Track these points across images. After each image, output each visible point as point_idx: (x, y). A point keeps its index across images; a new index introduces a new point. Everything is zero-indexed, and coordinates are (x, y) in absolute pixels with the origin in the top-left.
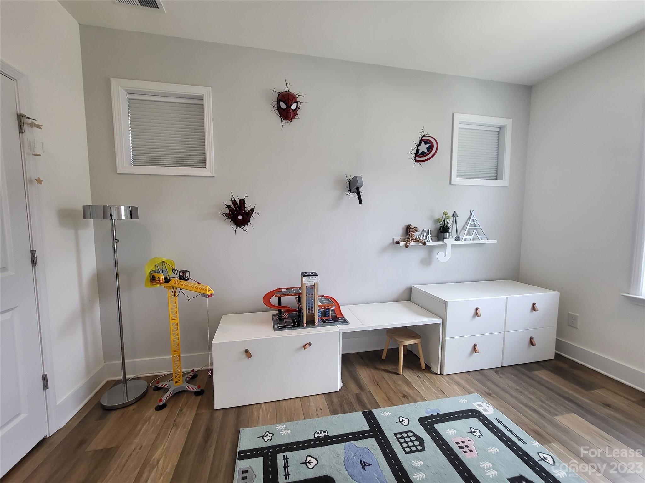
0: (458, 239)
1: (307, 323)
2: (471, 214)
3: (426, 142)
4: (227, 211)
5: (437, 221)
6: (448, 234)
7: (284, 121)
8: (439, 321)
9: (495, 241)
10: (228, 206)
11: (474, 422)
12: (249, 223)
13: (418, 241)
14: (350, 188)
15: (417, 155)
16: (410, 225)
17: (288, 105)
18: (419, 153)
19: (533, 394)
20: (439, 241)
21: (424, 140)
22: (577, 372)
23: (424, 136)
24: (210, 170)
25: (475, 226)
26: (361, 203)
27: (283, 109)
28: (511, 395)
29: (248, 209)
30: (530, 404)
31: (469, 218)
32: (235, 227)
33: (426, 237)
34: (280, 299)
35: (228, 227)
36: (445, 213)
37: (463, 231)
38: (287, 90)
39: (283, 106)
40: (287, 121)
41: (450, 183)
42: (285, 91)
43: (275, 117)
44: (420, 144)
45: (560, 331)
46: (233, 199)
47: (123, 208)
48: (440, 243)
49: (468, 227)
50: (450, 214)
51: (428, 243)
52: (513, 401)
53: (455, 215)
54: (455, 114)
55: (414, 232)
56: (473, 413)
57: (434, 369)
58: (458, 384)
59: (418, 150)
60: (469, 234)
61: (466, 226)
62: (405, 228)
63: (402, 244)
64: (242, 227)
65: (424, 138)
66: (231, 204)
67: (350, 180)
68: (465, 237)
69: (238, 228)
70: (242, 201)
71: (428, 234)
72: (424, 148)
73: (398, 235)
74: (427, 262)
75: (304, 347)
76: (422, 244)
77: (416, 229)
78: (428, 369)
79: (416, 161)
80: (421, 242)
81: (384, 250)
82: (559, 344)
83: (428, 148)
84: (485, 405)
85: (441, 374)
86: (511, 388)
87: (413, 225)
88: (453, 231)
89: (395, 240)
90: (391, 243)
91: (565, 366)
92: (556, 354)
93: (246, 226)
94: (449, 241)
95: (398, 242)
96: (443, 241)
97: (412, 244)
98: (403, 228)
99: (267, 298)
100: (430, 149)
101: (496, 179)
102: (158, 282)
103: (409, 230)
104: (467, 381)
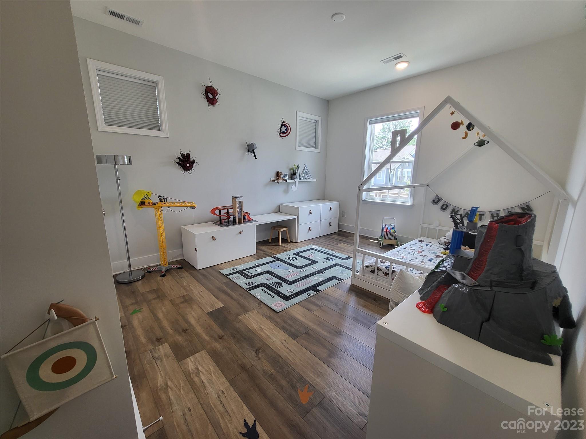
0: (300, 179)
1: (238, 222)
2: (305, 166)
3: (285, 126)
4: (178, 161)
5: (291, 169)
6: (296, 176)
7: (210, 105)
8: (296, 217)
9: (315, 180)
10: (179, 158)
11: (312, 251)
12: (192, 169)
13: (283, 180)
14: (248, 150)
15: (280, 133)
16: (278, 171)
17: (214, 96)
18: (282, 132)
19: (331, 241)
20: (292, 180)
21: (283, 125)
22: (345, 234)
23: (283, 122)
24: (165, 133)
25: (307, 172)
26: (256, 158)
27: (210, 98)
28: (324, 243)
29: (191, 160)
30: (330, 244)
31: (305, 168)
32: (184, 171)
33: (286, 178)
34: (220, 212)
35: (179, 171)
36: (295, 165)
37: (302, 175)
38: (211, 86)
39: (211, 96)
40: (212, 105)
41: (296, 149)
42: (209, 85)
43: (204, 102)
44: (282, 127)
45: (340, 220)
46: (181, 153)
47: (125, 157)
48: (293, 181)
49: (304, 173)
50: (296, 166)
51: (288, 181)
52: (324, 244)
53: (298, 166)
54: (297, 112)
55: (281, 175)
56: (311, 249)
57: (294, 241)
58: (304, 244)
59: (281, 130)
60: (304, 176)
61: (303, 172)
62: (276, 173)
63: (276, 181)
64: (188, 171)
65: (283, 123)
66: (180, 156)
67: (248, 145)
68: (303, 178)
69: (186, 172)
70: (188, 155)
71: (286, 176)
72: (284, 129)
73: (273, 177)
74: (286, 191)
75: (240, 233)
76: (285, 182)
77: (282, 174)
78: (291, 242)
79: (280, 136)
80: (285, 180)
81: (267, 185)
82: (340, 226)
83: (286, 130)
84: (315, 247)
85: (297, 242)
86: (323, 241)
87: (280, 172)
88: (298, 174)
89: (272, 180)
90: (270, 181)
91: (341, 233)
92: (338, 230)
93: (190, 170)
94: (297, 180)
95: (273, 181)
96: (294, 180)
97: (281, 181)
98: (275, 173)
99: (213, 211)
100: (287, 130)
101: (315, 148)
102: (149, 205)
103: (278, 174)
104: (307, 242)
